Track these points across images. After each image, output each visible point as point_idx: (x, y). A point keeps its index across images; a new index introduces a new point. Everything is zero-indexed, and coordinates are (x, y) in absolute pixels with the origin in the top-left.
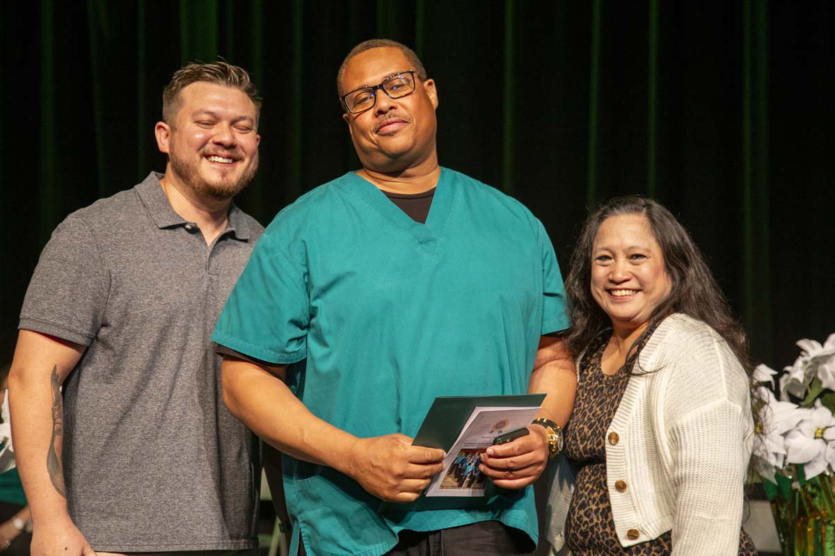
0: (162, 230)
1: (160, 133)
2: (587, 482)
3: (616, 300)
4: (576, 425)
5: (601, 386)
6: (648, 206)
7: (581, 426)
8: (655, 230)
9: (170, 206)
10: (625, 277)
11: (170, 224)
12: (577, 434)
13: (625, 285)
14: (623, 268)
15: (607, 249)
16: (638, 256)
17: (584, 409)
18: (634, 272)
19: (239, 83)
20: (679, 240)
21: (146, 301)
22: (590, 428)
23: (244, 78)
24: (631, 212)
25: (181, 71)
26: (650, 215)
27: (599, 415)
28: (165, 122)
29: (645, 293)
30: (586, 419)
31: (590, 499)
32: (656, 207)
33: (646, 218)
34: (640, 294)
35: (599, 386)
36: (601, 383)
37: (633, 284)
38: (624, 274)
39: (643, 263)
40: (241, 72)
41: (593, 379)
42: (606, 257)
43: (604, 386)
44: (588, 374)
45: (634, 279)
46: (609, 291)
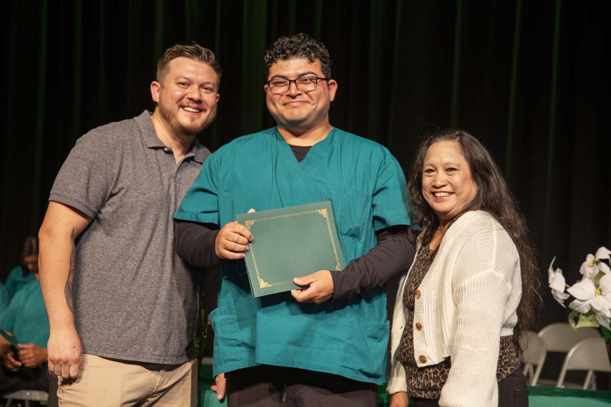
0: (149, 149)
1: (154, 89)
3: (437, 200)
6: (461, 135)
8: (465, 152)
9: (156, 134)
10: (443, 184)
11: (155, 145)
13: (443, 189)
14: (441, 177)
15: (432, 165)
16: (452, 169)
18: (449, 180)
19: (207, 60)
20: (483, 158)
21: (136, 194)
23: (211, 56)
24: (448, 140)
25: (170, 49)
26: (462, 143)
28: (158, 81)
29: (457, 195)
32: (467, 136)
33: (458, 143)
34: (453, 195)
35: (426, 258)
36: (427, 255)
37: (448, 188)
38: (442, 182)
39: (455, 174)
40: (209, 52)
41: (424, 252)
44: (422, 249)
45: (449, 185)
46: (433, 193)
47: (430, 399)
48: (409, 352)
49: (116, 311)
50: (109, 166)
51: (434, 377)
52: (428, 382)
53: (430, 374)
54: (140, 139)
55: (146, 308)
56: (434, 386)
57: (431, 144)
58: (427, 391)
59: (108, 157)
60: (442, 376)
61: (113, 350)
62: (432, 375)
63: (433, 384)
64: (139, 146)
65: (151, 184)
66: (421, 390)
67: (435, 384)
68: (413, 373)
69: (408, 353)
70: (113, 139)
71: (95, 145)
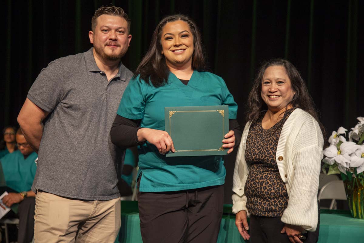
0: (91, 73)
1: (91, 35)
2: (255, 171)
3: (271, 100)
4: (251, 148)
5: (262, 133)
6: (285, 62)
7: (254, 149)
8: (288, 72)
9: (96, 63)
10: (275, 91)
11: (94, 70)
12: (252, 152)
13: (275, 94)
14: (274, 87)
15: (268, 79)
16: (281, 82)
17: (255, 142)
18: (279, 88)
19: (119, 14)
22: (258, 150)
23: (121, 12)
24: (278, 65)
26: (285, 66)
27: (262, 145)
28: (93, 31)
29: (283, 97)
30: (256, 146)
31: (256, 178)
32: (288, 63)
34: (281, 98)
35: (261, 133)
36: (262, 132)
37: (278, 93)
38: (275, 89)
39: (282, 85)
40: (121, 9)
41: (258, 130)
42: (268, 83)
43: (263, 133)
44: (256, 128)
45: (279, 91)
46: (269, 96)
47: (271, 217)
48: (258, 190)
49: (66, 169)
50: (62, 83)
51: (275, 204)
52: (270, 207)
53: (272, 202)
54: (85, 66)
55: (84, 168)
56: (275, 209)
57: (268, 67)
58: (269, 212)
59: (62, 77)
60: (279, 203)
61: (64, 192)
62: (273, 203)
63: (274, 208)
64: (83, 70)
65: (89, 94)
66: (265, 211)
67: (275, 208)
68: (259, 202)
69: (256, 190)
70: (67, 66)
71: (56, 69)
